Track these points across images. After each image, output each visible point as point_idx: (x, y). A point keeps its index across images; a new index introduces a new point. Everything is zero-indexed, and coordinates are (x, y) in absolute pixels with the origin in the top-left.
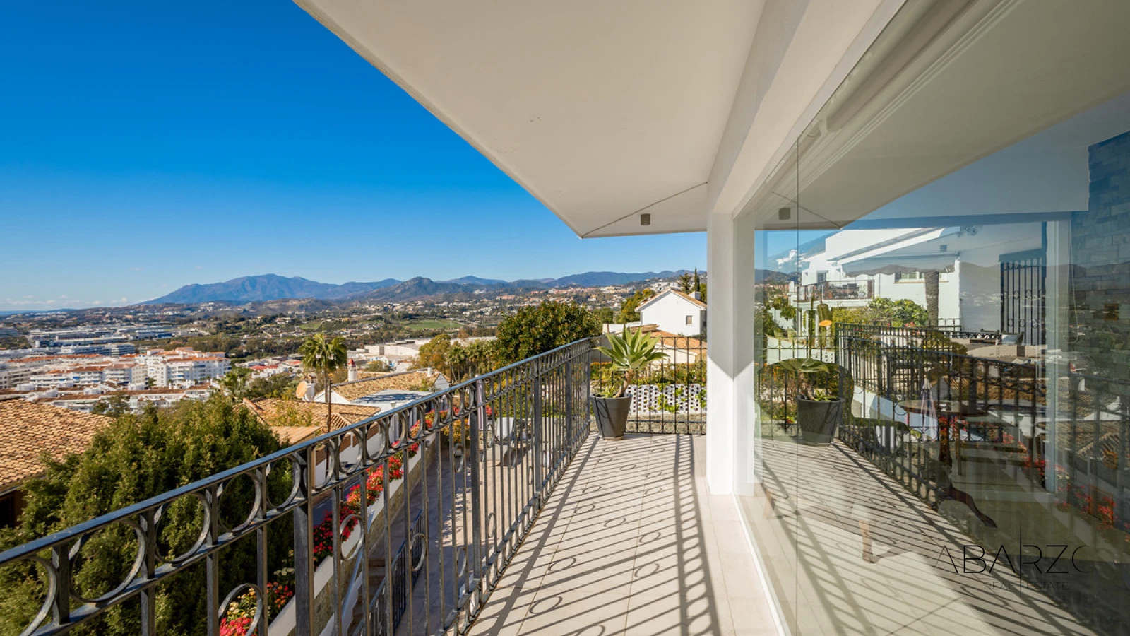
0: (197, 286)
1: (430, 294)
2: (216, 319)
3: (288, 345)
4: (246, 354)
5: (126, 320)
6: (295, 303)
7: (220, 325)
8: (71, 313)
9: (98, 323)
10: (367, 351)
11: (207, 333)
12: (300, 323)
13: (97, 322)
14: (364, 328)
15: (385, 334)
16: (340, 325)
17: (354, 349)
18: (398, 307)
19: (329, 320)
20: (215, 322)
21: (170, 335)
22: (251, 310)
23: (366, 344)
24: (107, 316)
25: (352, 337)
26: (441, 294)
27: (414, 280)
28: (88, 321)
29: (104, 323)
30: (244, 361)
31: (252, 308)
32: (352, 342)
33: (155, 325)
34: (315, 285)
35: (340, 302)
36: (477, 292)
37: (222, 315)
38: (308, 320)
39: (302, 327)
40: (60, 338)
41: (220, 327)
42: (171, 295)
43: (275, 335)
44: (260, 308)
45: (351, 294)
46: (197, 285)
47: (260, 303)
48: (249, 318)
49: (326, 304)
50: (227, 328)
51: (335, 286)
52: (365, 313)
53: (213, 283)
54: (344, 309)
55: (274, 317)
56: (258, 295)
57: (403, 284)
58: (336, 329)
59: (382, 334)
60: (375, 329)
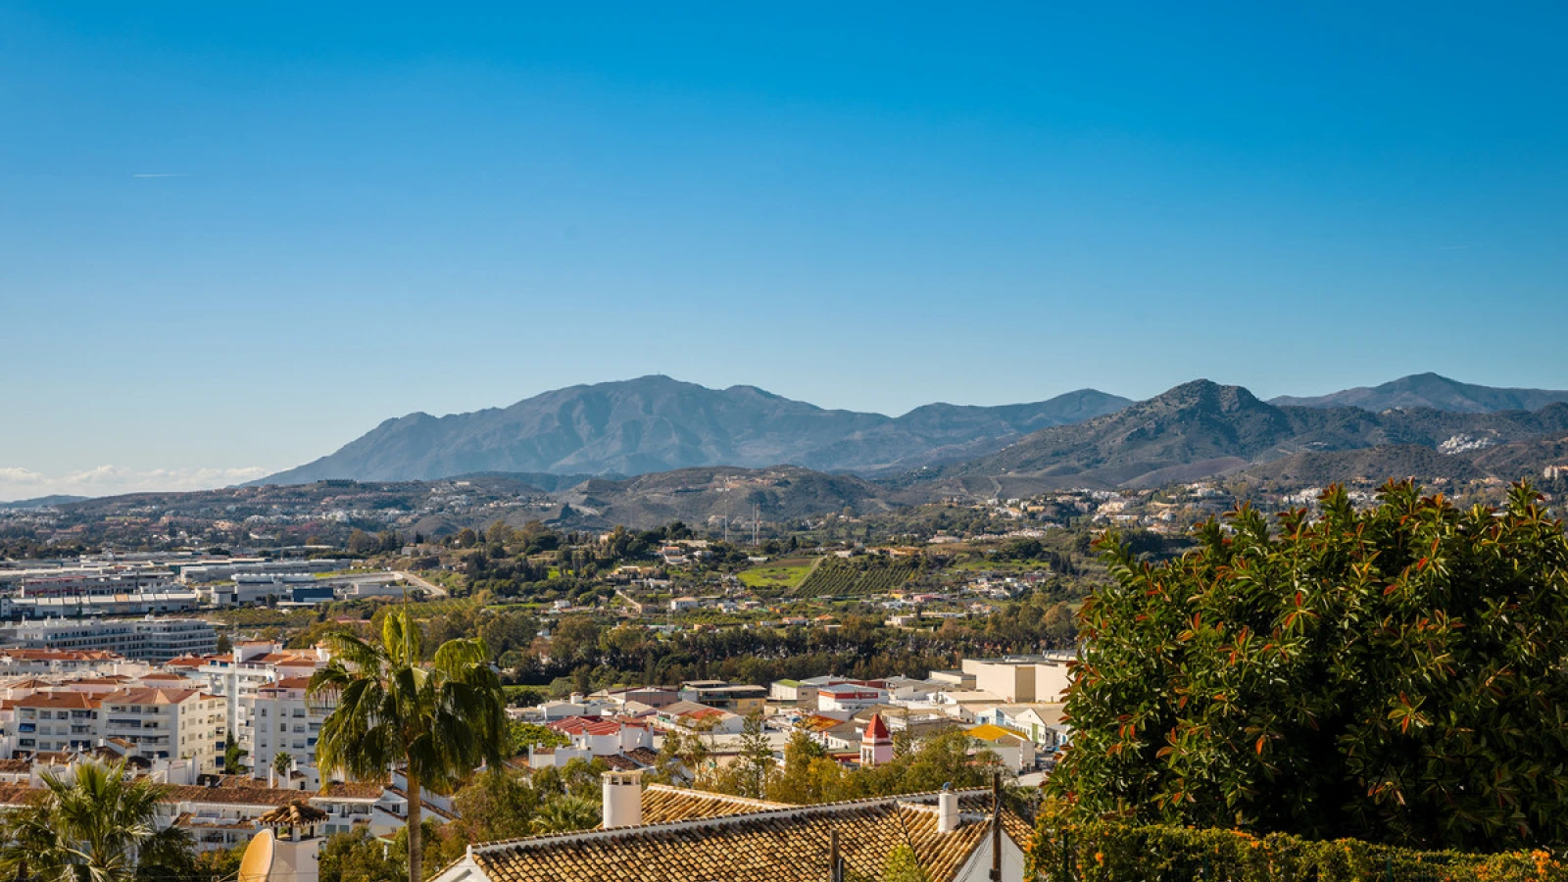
0: (423, 418)
1: (1245, 452)
2: (470, 539)
3: (694, 643)
4: (552, 673)
5: (215, 537)
6: (731, 484)
7: (479, 561)
8: (72, 511)
9: (136, 545)
10: (970, 682)
11: (438, 591)
12: (739, 561)
13: (135, 540)
14: (973, 588)
15: (1050, 613)
16: (881, 572)
17: (921, 674)
18: (1114, 507)
19: (844, 554)
20: (466, 552)
21: (327, 592)
22: (588, 511)
23: (969, 653)
24: (165, 520)
25: (924, 622)
26: (1292, 452)
27: (1183, 392)
28: (114, 537)
29: (152, 547)
30: (536, 700)
31: (588, 503)
32: (920, 643)
33: (287, 555)
34: (804, 416)
35: (892, 483)
36: (1452, 445)
37: (487, 528)
38: (770, 550)
39: (751, 578)
40: (28, 593)
41: (479, 569)
42: (347, 453)
43: (655, 605)
44: (616, 501)
45: (933, 452)
46: (423, 414)
47: (616, 485)
48: (572, 540)
49: (843, 490)
50: (504, 574)
51: (879, 419)
52: (980, 529)
53: (473, 409)
54: (905, 509)
55: (655, 538)
56: (609, 457)
57: (1135, 409)
58: (867, 587)
59: (1040, 613)
60: (1017, 596)
